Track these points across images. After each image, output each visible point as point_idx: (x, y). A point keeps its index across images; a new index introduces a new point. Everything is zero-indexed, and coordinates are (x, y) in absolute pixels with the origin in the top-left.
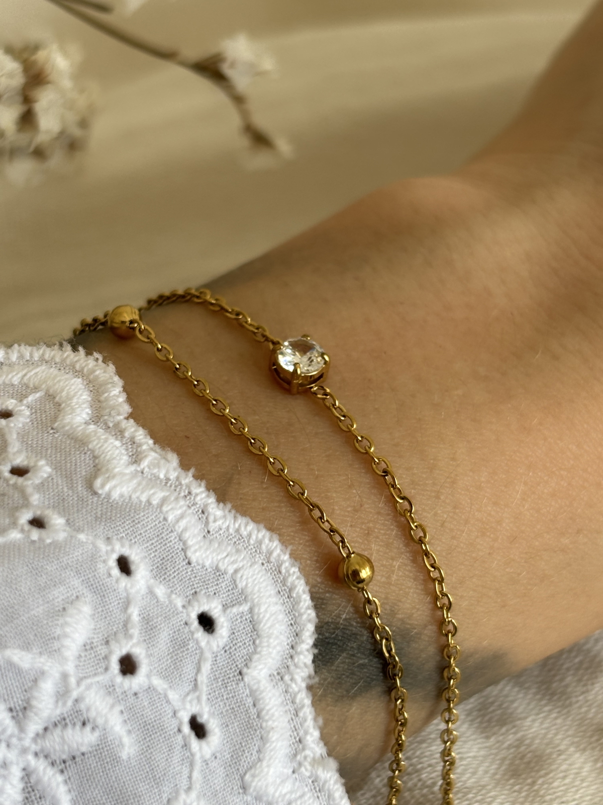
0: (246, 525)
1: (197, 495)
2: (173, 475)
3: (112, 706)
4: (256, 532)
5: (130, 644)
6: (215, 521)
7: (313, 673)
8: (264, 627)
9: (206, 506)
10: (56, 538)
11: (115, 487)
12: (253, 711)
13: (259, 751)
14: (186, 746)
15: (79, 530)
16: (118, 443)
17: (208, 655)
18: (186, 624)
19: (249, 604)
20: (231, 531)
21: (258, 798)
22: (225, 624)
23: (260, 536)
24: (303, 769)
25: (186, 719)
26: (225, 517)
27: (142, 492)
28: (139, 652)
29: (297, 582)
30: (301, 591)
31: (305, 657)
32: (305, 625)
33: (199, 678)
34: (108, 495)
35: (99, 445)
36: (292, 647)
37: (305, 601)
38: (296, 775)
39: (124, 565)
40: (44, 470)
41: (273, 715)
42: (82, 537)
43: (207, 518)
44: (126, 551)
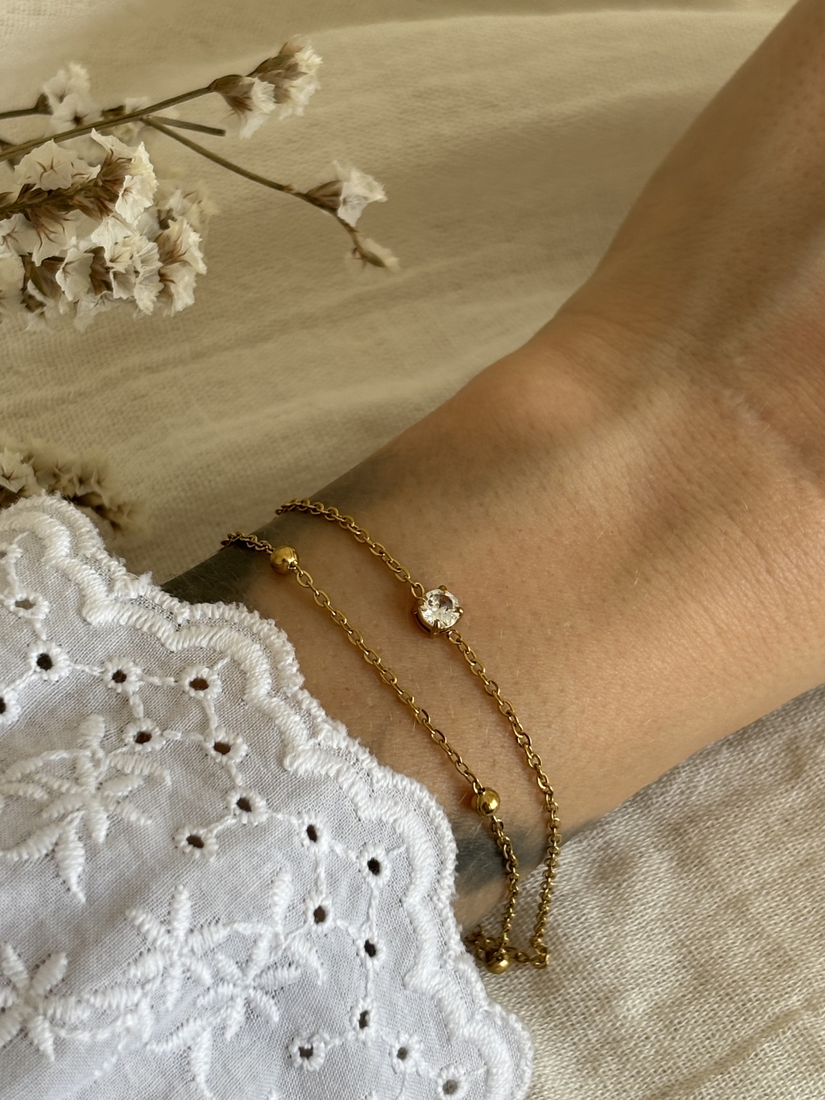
0: (402, 781)
1: (363, 761)
2: (343, 745)
3: (310, 949)
4: (409, 785)
5: (321, 898)
6: (378, 782)
7: (454, 890)
8: (418, 863)
9: (370, 770)
10: (261, 821)
11: (301, 765)
12: (410, 928)
13: (415, 957)
14: (363, 964)
15: (276, 810)
16: (297, 718)
17: (376, 893)
18: (359, 871)
19: (405, 846)
20: (390, 787)
21: (415, 991)
22: (388, 866)
23: (413, 788)
24: (448, 965)
25: (361, 944)
26: (385, 776)
27: (322, 767)
28: (327, 904)
29: (441, 822)
30: (445, 829)
31: (449, 880)
32: (448, 855)
33: (370, 911)
34: (296, 771)
35: (284, 722)
36: (439, 873)
37: (448, 836)
38: (442, 969)
39: (312, 833)
40: (242, 749)
41: (426, 930)
42: (280, 816)
43: (371, 780)
44: (313, 822)
